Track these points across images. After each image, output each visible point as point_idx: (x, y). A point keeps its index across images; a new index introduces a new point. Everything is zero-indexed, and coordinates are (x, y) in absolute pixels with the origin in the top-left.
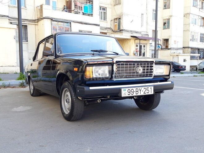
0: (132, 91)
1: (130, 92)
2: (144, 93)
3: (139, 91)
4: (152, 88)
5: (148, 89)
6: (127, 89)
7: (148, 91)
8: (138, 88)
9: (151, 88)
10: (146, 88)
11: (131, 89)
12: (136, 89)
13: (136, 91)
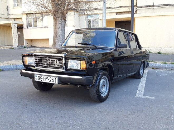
0: (41, 78)
1: (39, 78)
2: (50, 81)
3: (46, 79)
4: (57, 79)
5: (53, 79)
6: (38, 76)
7: (53, 81)
8: (45, 77)
9: (55, 79)
10: (51, 78)
11: (40, 76)
12: (44, 77)
13: (44, 79)
